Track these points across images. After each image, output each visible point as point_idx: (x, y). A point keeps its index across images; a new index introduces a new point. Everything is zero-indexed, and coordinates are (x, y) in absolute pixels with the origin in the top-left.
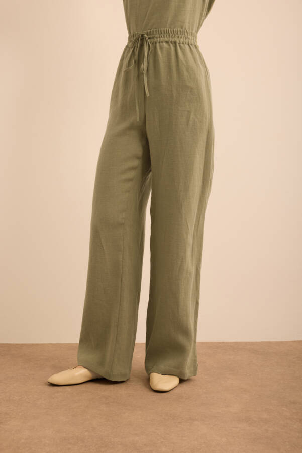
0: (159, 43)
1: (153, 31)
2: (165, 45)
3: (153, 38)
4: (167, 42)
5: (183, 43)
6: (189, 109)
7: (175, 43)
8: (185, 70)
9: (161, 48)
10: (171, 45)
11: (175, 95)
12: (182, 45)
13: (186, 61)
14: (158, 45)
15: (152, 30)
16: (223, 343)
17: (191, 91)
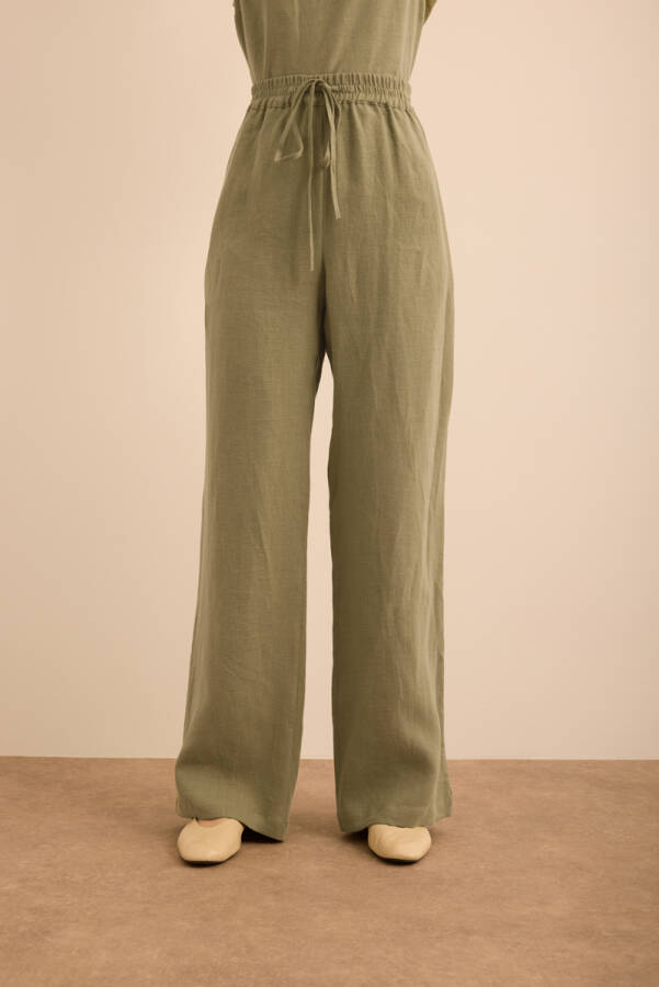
0: (356, 104)
1: (341, 77)
2: (369, 110)
3: (341, 91)
4: (371, 104)
5: (399, 108)
6: (418, 248)
7: (386, 106)
8: (409, 165)
9: (362, 115)
10: (380, 109)
11: (391, 217)
12: (397, 111)
13: (409, 146)
14: (354, 107)
15: (338, 75)
16: (529, 761)
17: (423, 210)
